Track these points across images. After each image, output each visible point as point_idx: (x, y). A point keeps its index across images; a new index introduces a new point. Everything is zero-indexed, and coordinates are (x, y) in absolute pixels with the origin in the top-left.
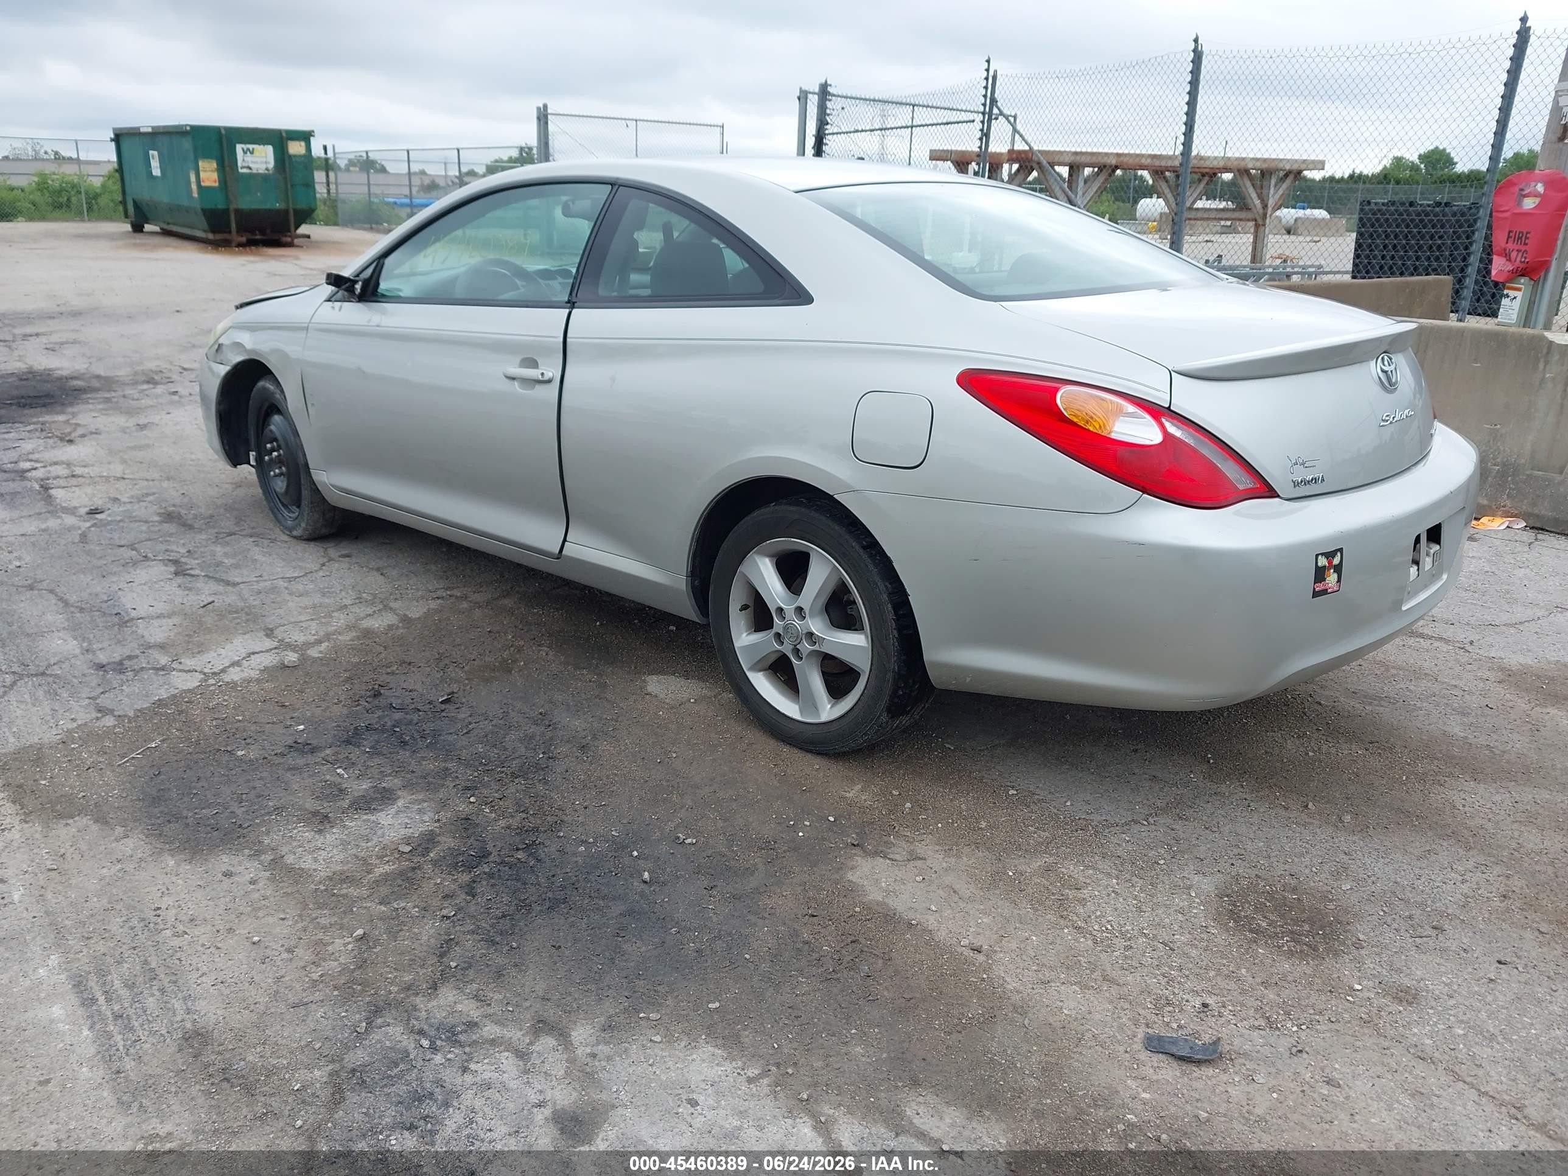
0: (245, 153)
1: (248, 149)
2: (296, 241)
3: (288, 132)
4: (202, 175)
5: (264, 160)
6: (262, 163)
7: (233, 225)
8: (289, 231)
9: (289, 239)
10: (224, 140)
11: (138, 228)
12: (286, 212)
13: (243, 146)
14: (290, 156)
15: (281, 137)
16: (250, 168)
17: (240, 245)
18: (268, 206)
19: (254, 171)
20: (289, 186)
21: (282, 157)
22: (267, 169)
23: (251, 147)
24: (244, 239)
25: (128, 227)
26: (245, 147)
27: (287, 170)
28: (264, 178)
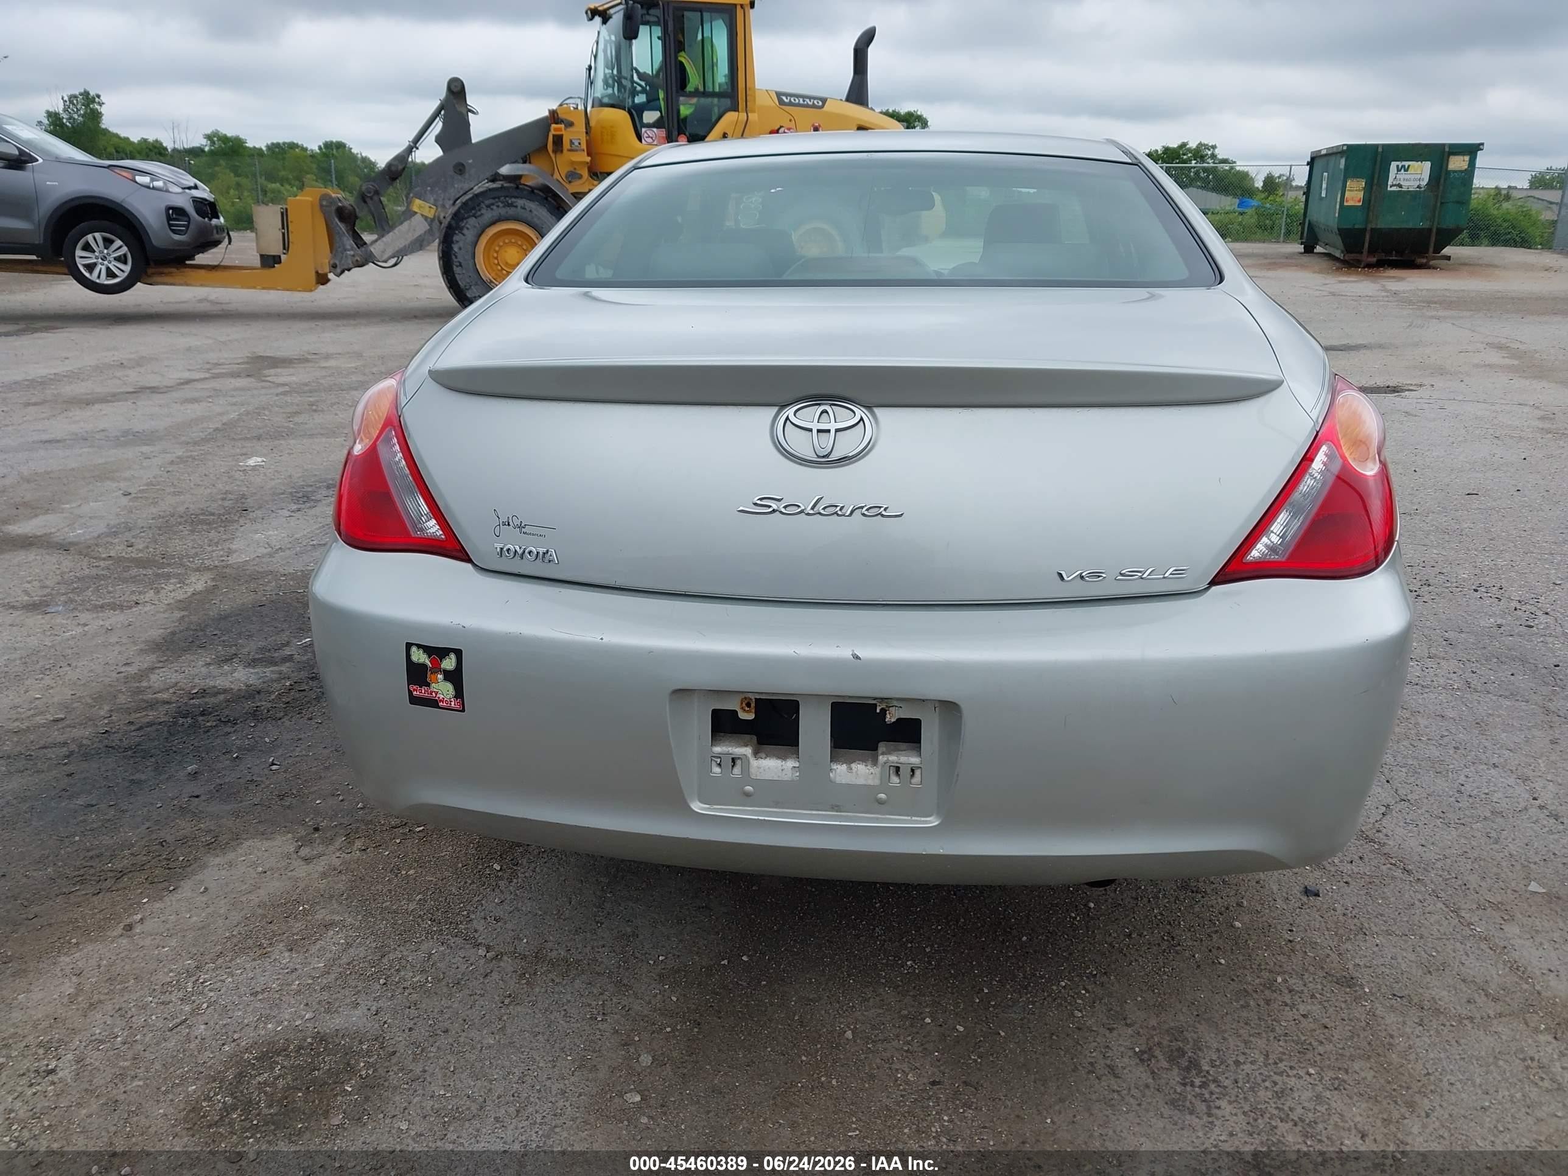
0: (1399, 170)
1: (1403, 166)
2: (1432, 263)
3: (1451, 146)
4: (1347, 194)
5: (1419, 176)
6: (1415, 180)
7: (1366, 245)
8: (1427, 252)
9: (1424, 261)
10: (1379, 159)
11: (1309, 249)
12: (1430, 230)
13: (1398, 163)
14: (1448, 172)
15: (1443, 151)
16: (1400, 186)
17: (1369, 266)
18: (1410, 225)
19: (1404, 189)
20: (1439, 204)
21: (1439, 174)
22: (1419, 187)
23: (1406, 164)
24: (1373, 260)
25: (1301, 248)
26: (1400, 164)
27: (1441, 188)
28: (1414, 195)
